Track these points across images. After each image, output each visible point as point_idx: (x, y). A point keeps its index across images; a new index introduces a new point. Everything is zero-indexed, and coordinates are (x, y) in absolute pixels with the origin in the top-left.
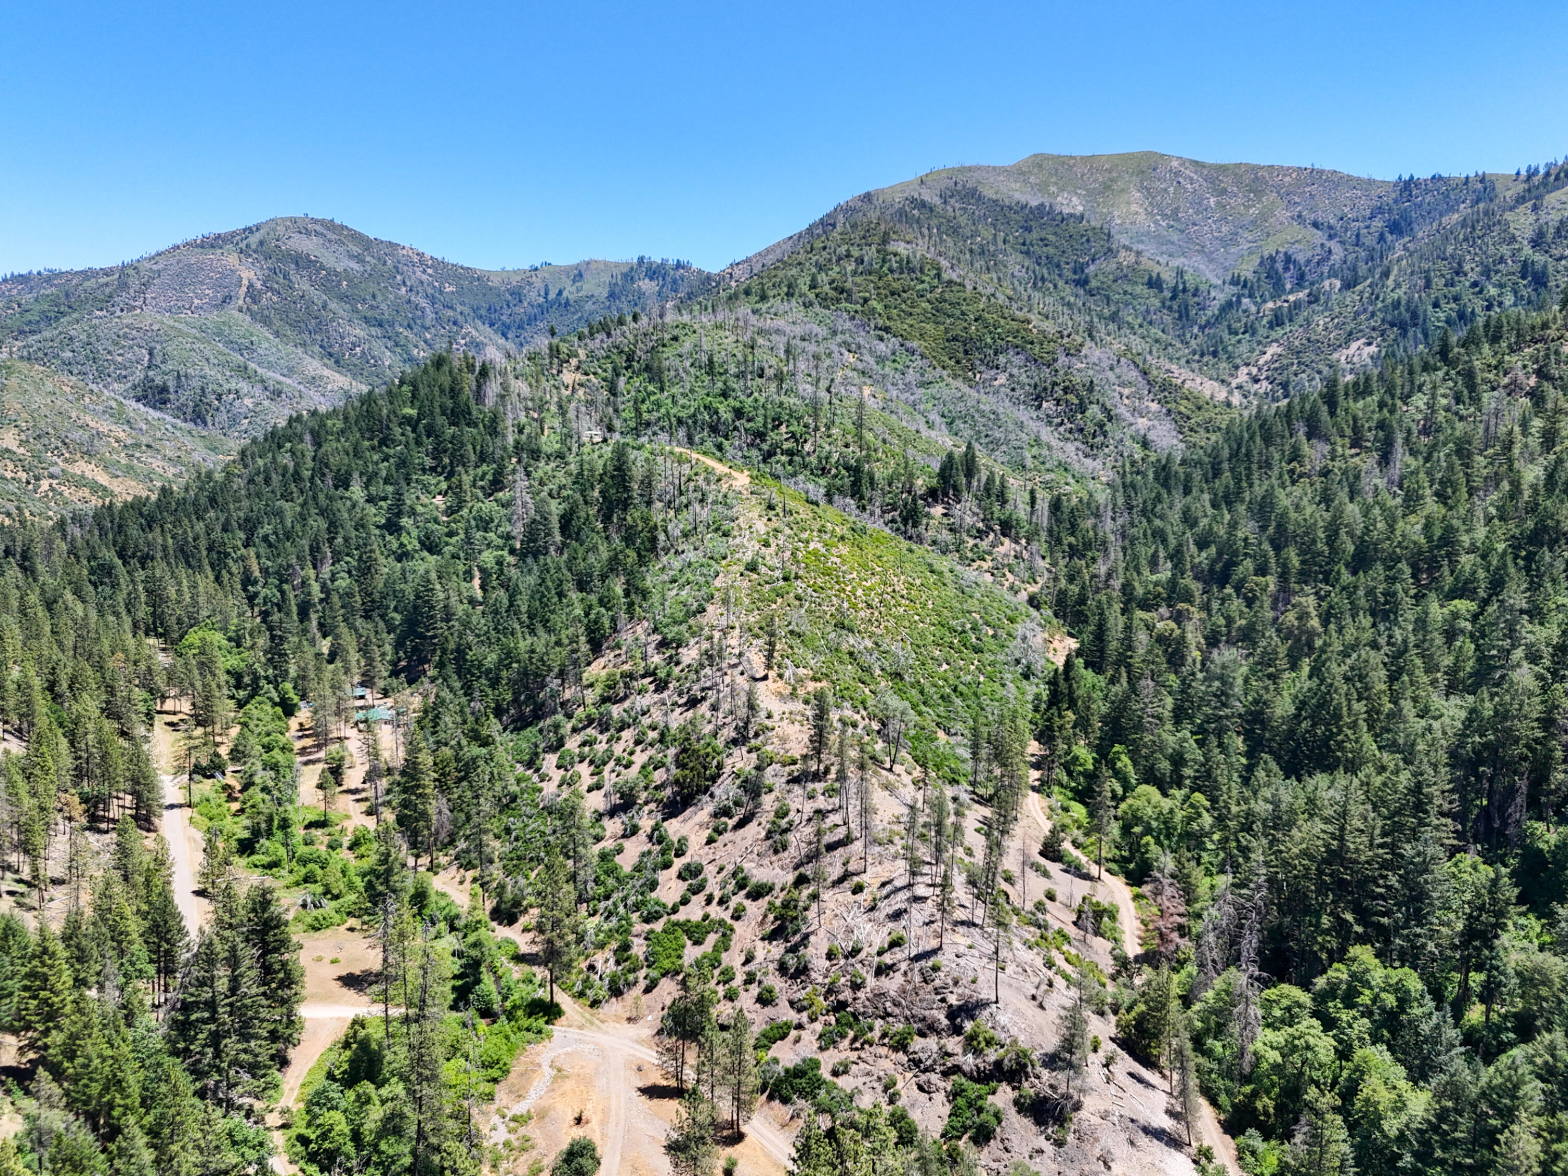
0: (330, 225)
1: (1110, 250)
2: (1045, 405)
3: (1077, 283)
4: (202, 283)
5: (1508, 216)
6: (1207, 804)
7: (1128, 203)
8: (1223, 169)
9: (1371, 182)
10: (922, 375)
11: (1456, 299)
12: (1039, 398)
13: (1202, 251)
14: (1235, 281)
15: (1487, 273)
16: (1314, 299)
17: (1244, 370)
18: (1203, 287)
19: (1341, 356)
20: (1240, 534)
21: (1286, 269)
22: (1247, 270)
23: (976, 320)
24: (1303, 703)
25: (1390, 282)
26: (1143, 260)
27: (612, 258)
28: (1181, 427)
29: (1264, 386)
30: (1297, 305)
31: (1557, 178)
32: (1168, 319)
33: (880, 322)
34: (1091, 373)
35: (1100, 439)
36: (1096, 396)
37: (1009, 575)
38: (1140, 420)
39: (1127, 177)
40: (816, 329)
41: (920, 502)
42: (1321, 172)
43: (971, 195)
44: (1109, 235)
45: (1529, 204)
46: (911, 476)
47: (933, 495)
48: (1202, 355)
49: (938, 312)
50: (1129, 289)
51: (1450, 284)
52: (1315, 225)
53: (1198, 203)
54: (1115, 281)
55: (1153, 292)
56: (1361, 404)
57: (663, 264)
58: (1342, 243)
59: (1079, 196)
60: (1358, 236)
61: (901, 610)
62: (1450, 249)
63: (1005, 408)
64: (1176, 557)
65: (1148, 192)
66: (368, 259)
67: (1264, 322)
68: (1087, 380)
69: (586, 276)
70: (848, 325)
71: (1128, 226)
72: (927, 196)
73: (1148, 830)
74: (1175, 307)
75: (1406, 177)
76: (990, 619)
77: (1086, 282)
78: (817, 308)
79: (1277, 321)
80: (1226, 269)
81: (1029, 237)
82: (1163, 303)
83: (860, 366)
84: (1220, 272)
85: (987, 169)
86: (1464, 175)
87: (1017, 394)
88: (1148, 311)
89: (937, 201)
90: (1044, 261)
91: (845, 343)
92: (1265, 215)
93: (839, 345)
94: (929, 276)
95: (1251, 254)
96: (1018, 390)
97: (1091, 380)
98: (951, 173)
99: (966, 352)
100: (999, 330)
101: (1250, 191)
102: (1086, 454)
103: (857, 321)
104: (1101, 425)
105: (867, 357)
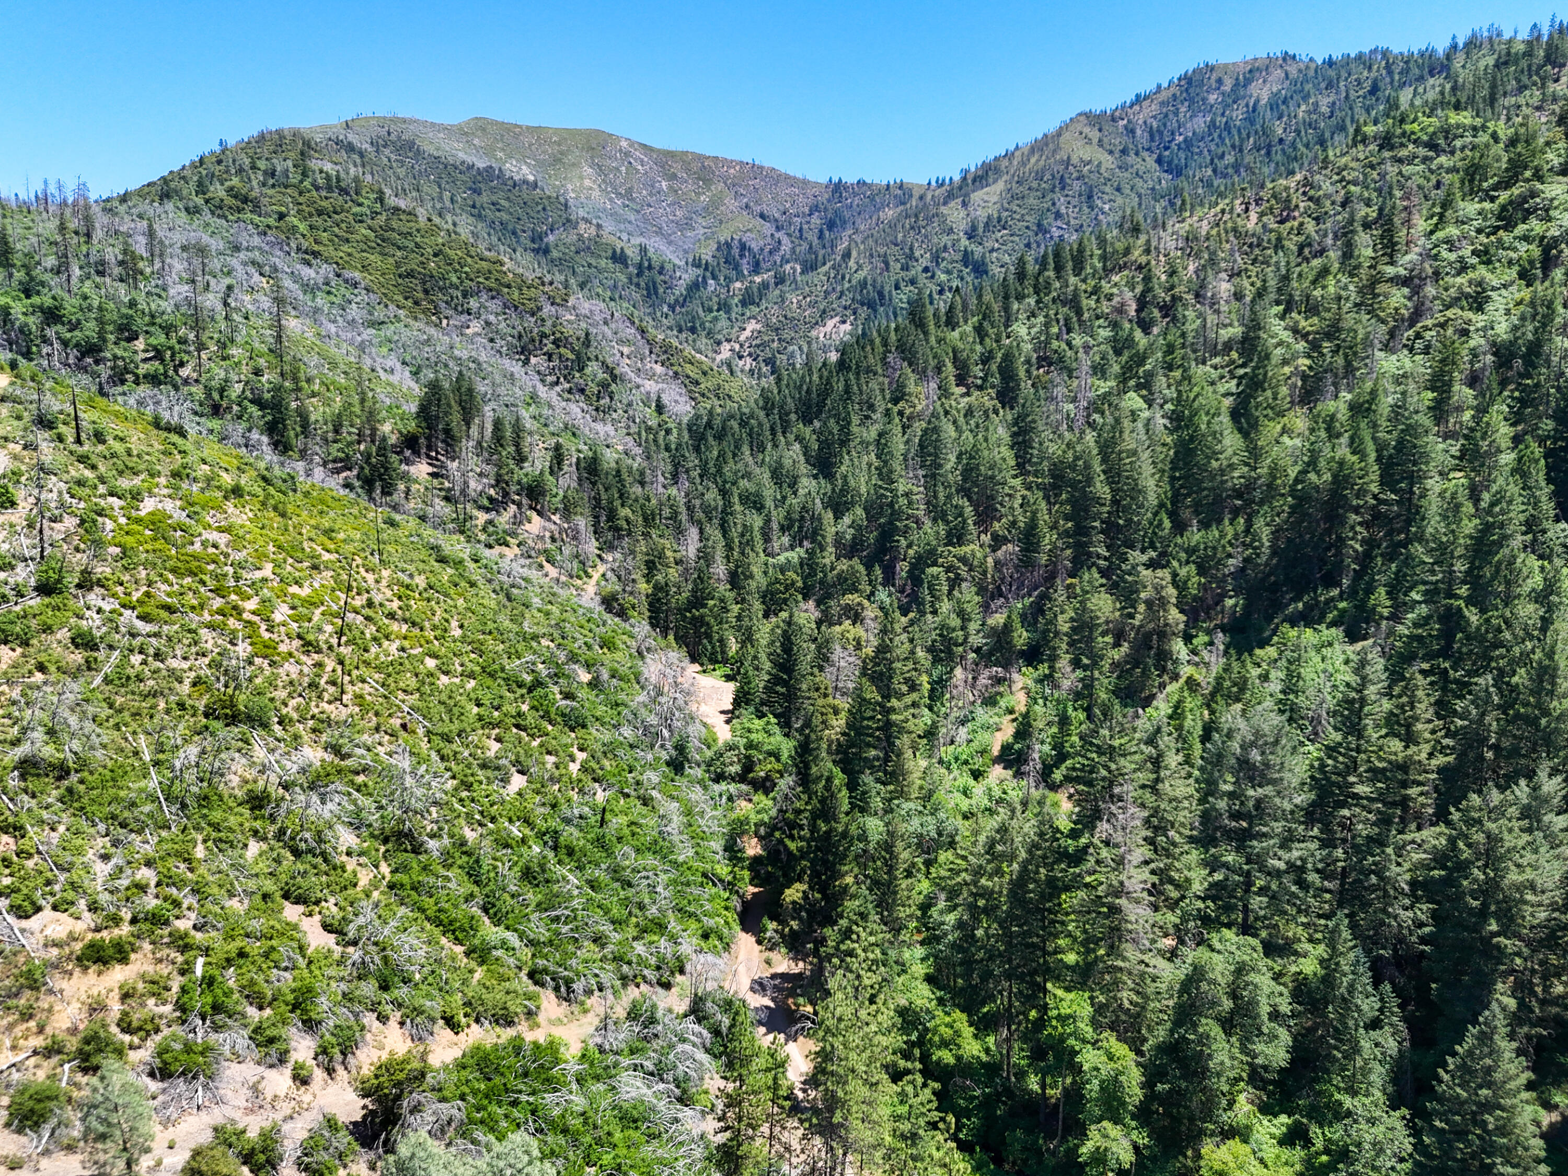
1: (568, 220)
2: (533, 360)
3: (537, 251)
5: (944, 210)
7: (581, 178)
8: (671, 155)
9: (805, 182)
10: (371, 314)
11: (913, 282)
12: (525, 351)
13: (659, 232)
14: (697, 264)
15: (936, 259)
16: (780, 280)
17: (726, 347)
18: (668, 266)
19: (819, 333)
21: (742, 256)
22: (707, 253)
23: (435, 255)
25: (852, 263)
26: (604, 233)
28: (692, 392)
29: (748, 363)
30: (765, 285)
31: (974, 181)
32: (637, 296)
33: (305, 245)
34: (584, 326)
35: (605, 401)
36: (592, 352)
38: (648, 383)
39: (576, 152)
41: (394, 458)
42: (761, 168)
43: (411, 148)
44: (566, 205)
45: (959, 201)
46: (371, 417)
47: (410, 442)
48: (679, 332)
49: (383, 241)
50: (593, 262)
51: (905, 268)
52: (762, 216)
53: (651, 185)
54: (577, 253)
55: (618, 266)
58: (789, 235)
59: (528, 165)
60: (801, 230)
61: (392, 648)
62: (900, 236)
65: (600, 169)
67: (737, 300)
68: (580, 334)
70: (256, 241)
71: (583, 200)
72: (356, 141)
74: (643, 284)
75: (835, 179)
76: (574, 648)
77: (546, 251)
78: (208, 217)
79: (748, 300)
80: (686, 252)
81: (479, 200)
82: (630, 279)
83: (278, 291)
84: (681, 255)
85: (424, 124)
86: (885, 182)
87: (496, 346)
88: (616, 287)
89: (366, 146)
90: (497, 225)
91: (253, 263)
92: (716, 202)
93: (245, 264)
94: (367, 199)
95: (707, 238)
96: (499, 343)
97: (587, 334)
98: (382, 122)
99: (426, 292)
100: (467, 269)
101: (699, 179)
102: (593, 419)
103: (270, 238)
104: (605, 385)
105: (288, 283)
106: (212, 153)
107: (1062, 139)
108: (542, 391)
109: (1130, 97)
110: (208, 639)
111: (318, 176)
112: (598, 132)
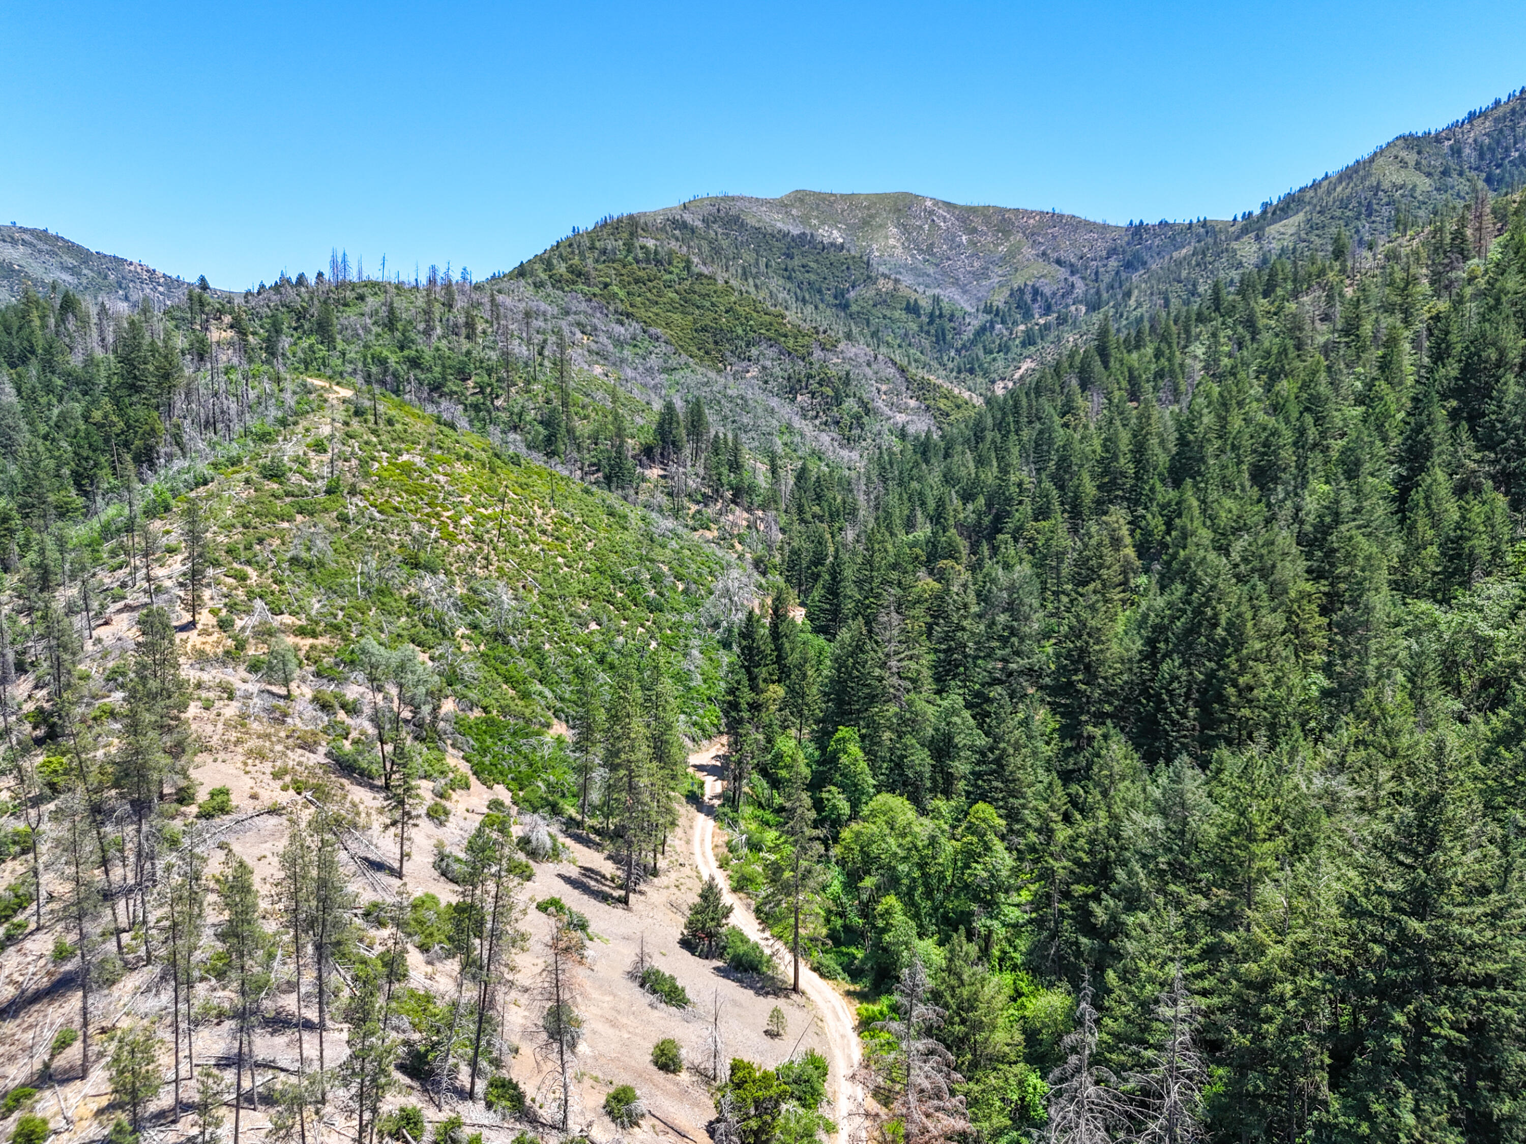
0: (42, 235)
1: (869, 277)
2: (799, 398)
3: (838, 307)
5: (1235, 245)
6: (1001, 823)
7: (887, 237)
8: (973, 210)
9: (1105, 227)
10: (666, 362)
12: (793, 391)
13: (956, 282)
14: (988, 310)
16: (1062, 320)
17: (999, 384)
18: (958, 314)
20: (1013, 478)
21: (1034, 300)
22: (999, 300)
23: (727, 312)
24: (1159, 629)
25: (1132, 302)
26: (901, 287)
28: (941, 423)
30: (1047, 327)
31: (1274, 213)
32: (926, 343)
33: (621, 307)
34: (848, 367)
35: (856, 432)
36: (852, 389)
38: (898, 415)
39: (884, 214)
40: (543, 306)
41: (632, 462)
42: (1061, 216)
43: (734, 222)
44: (868, 263)
45: (1252, 235)
46: (620, 433)
47: (648, 454)
48: (959, 372)
49: (686, 302)
50: (888, 313)
52: (1059, 262)
53: (951, 240)
54: (875, 306)
55: (911, 316)
56: (1135, 355)
58: (1083, 278)
59: (839, 230)
60: (1097, 273)
61: (536, 548)
62: (1184, 274)
63: (754, 394)
64: (937, 518)
65: (905, 229)
66: (85, 272)
67: (1017, 342)
68: (843, 374)
70: (583, 306)
71: (886, 257)
72: (690, 219)
73: (892, 882)
74: (933, 331)
75: (1136, 222)
76: (684, 571)
77: (847, 306)
78: (549, 289)
79: (1029, 340)
80: (979, 300)
81: (791, 264)
82: (921, 327)
83: (594, 347)
84: (974, 302)
85: (750, 199)
86: (1188, 221)
87: (769, 387)
88: (906, 335)
89: (698, 224)
90: (805, 286)
91: (579, 324)
92: (1013, 253)
93: (571, 325)
94: (677, 267)
95: (1001, 286)
96: (772, 383)
97: (848, 374)
98: (714, 201)
99: (716, 343)
100: (752, 323)
101: (998, 231)
102: (841, 446)
103: (594, 304)
104: (858, 418)
105: (603, 339)
106: (568, 238)
107: (1374, 165)
108: (797, 423)
109: (1462, 115)
110: (416, 528)
111: (639, 251)
112: (906, 195)
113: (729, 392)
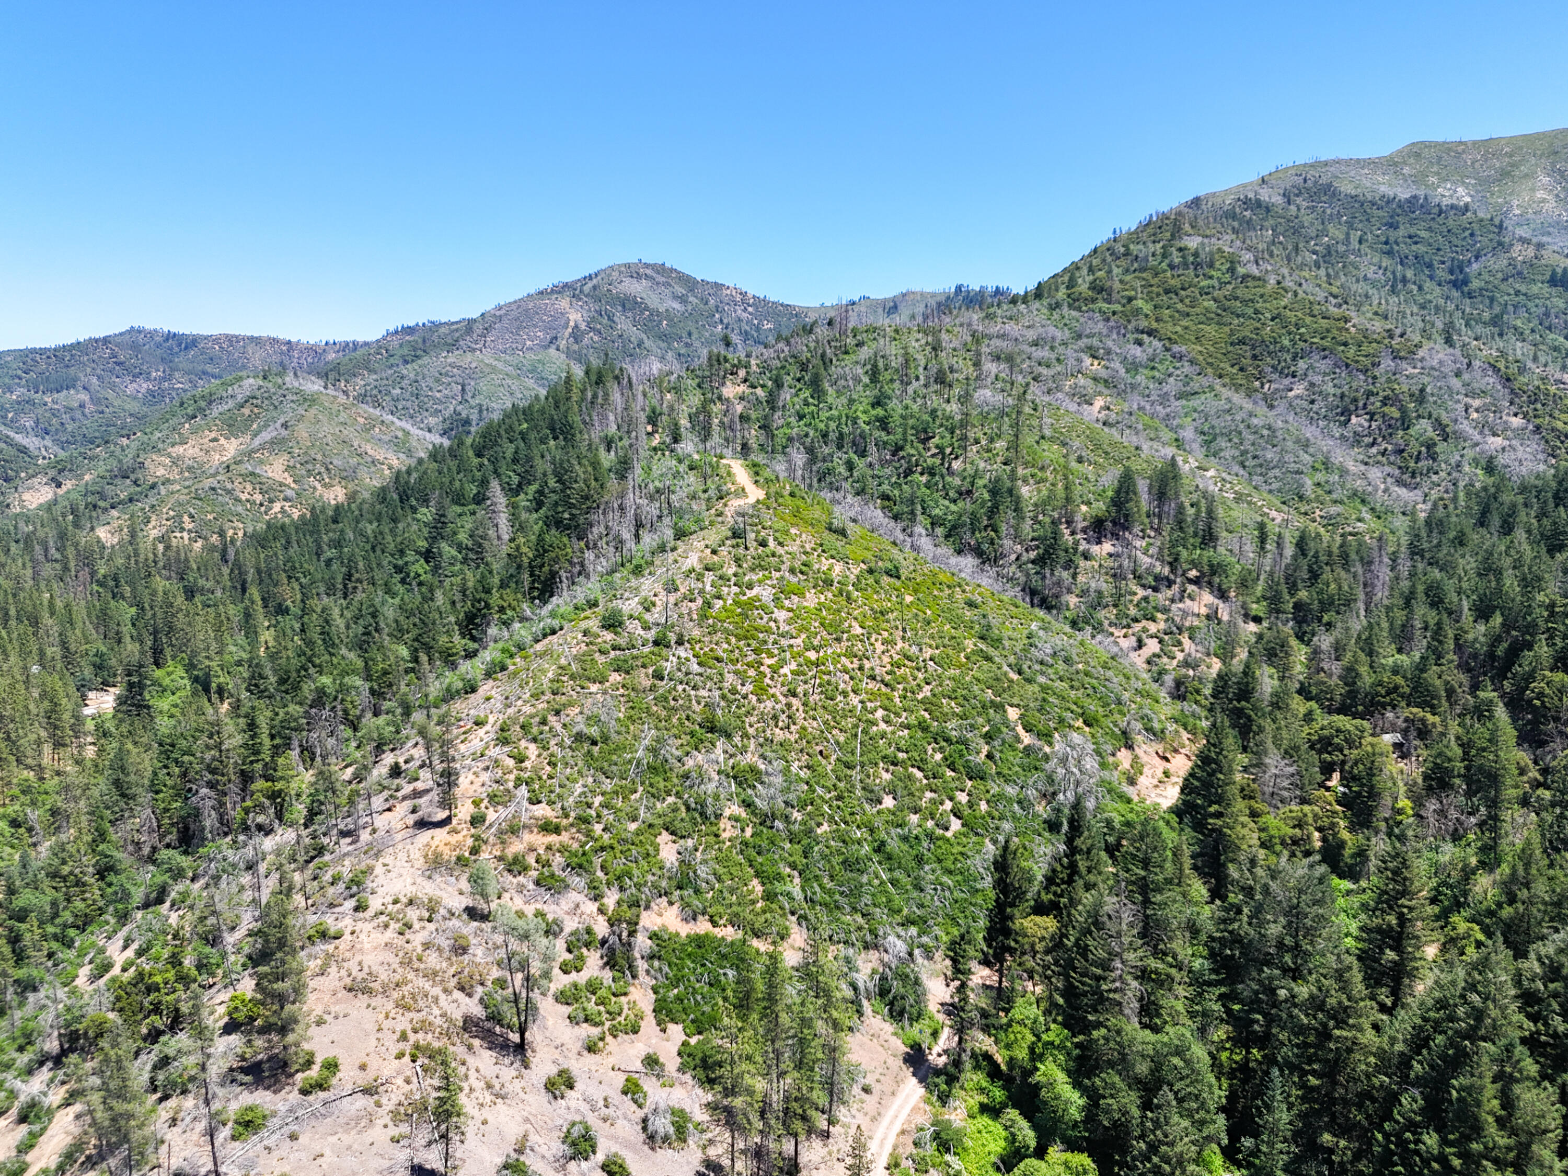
0: (661, 269)
1: (1500, 244)
2: (1354, 420)
3: (1455, 284)
4: (535, 326)
7: (1533, 190)
10: (1186, 384)
12: (1346, 413)
23: (1273, 319)
26: (1545, 253)
27: (929, 289)
28: (1554, 448)
33: (1144, 324)
34: (1426, 380)
35: (1425, 463)
36: (1428, 408)
37: (1186, 642)
38: (1491, 439)
39: (1533, 160)
40: (1054, 331)
43: (1327, 191)
44: (1500, 227)
46: (1069, 501)
47: (1098, 527)
49: (1224, 311)
50: (1523, 289)
54: (1505, 280)
55: (1555, 290)
57: (981, 293)
59: (1467, 186)
63: (1287, 422)
65: (1562, 176)
66: (691, 299)
68: (1415, 389)
69: (901, 307)
70: (1101, 327)
71: (1529, 216)
72: (1265, 195)
77: (1466, 282)
78: (1065, 310)
81: (1393, 235)
83: (1104, 374)
85: (1348, 162)
87: (1315, 407)
88: (1548, 314)
89: (1278, 200)
90: (1410, 260)
91: (1090, 348)
93: (1081, 350)
94: (1220, 270)
96: (1319, 403)
97: (1422, 390)
98: (1300, 171)
99: (1254, 357)
100: (1303, 330)
102: (1400, 483)
103: (1112, 324)
104: (1430, 446)
105: (1116, 365)
108: (1342, 454)
111: (1177, 254)
113: (1255, 421)
